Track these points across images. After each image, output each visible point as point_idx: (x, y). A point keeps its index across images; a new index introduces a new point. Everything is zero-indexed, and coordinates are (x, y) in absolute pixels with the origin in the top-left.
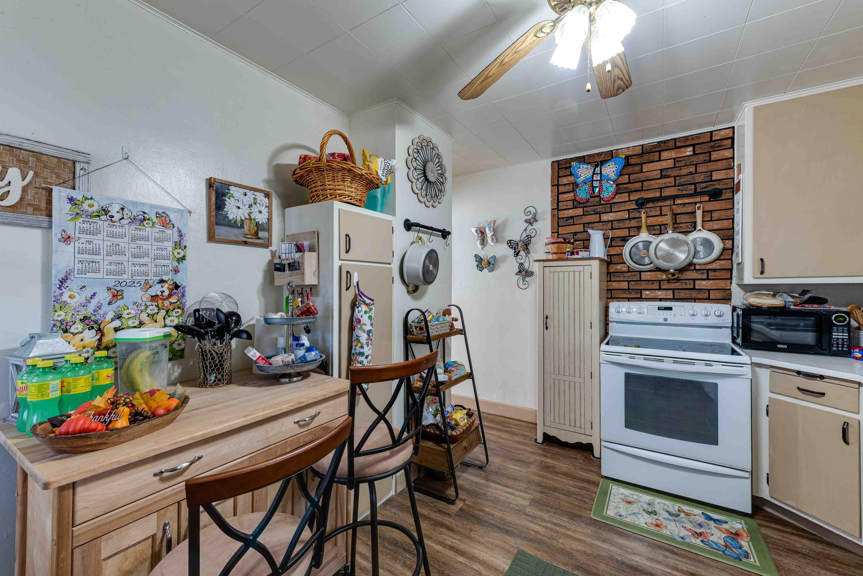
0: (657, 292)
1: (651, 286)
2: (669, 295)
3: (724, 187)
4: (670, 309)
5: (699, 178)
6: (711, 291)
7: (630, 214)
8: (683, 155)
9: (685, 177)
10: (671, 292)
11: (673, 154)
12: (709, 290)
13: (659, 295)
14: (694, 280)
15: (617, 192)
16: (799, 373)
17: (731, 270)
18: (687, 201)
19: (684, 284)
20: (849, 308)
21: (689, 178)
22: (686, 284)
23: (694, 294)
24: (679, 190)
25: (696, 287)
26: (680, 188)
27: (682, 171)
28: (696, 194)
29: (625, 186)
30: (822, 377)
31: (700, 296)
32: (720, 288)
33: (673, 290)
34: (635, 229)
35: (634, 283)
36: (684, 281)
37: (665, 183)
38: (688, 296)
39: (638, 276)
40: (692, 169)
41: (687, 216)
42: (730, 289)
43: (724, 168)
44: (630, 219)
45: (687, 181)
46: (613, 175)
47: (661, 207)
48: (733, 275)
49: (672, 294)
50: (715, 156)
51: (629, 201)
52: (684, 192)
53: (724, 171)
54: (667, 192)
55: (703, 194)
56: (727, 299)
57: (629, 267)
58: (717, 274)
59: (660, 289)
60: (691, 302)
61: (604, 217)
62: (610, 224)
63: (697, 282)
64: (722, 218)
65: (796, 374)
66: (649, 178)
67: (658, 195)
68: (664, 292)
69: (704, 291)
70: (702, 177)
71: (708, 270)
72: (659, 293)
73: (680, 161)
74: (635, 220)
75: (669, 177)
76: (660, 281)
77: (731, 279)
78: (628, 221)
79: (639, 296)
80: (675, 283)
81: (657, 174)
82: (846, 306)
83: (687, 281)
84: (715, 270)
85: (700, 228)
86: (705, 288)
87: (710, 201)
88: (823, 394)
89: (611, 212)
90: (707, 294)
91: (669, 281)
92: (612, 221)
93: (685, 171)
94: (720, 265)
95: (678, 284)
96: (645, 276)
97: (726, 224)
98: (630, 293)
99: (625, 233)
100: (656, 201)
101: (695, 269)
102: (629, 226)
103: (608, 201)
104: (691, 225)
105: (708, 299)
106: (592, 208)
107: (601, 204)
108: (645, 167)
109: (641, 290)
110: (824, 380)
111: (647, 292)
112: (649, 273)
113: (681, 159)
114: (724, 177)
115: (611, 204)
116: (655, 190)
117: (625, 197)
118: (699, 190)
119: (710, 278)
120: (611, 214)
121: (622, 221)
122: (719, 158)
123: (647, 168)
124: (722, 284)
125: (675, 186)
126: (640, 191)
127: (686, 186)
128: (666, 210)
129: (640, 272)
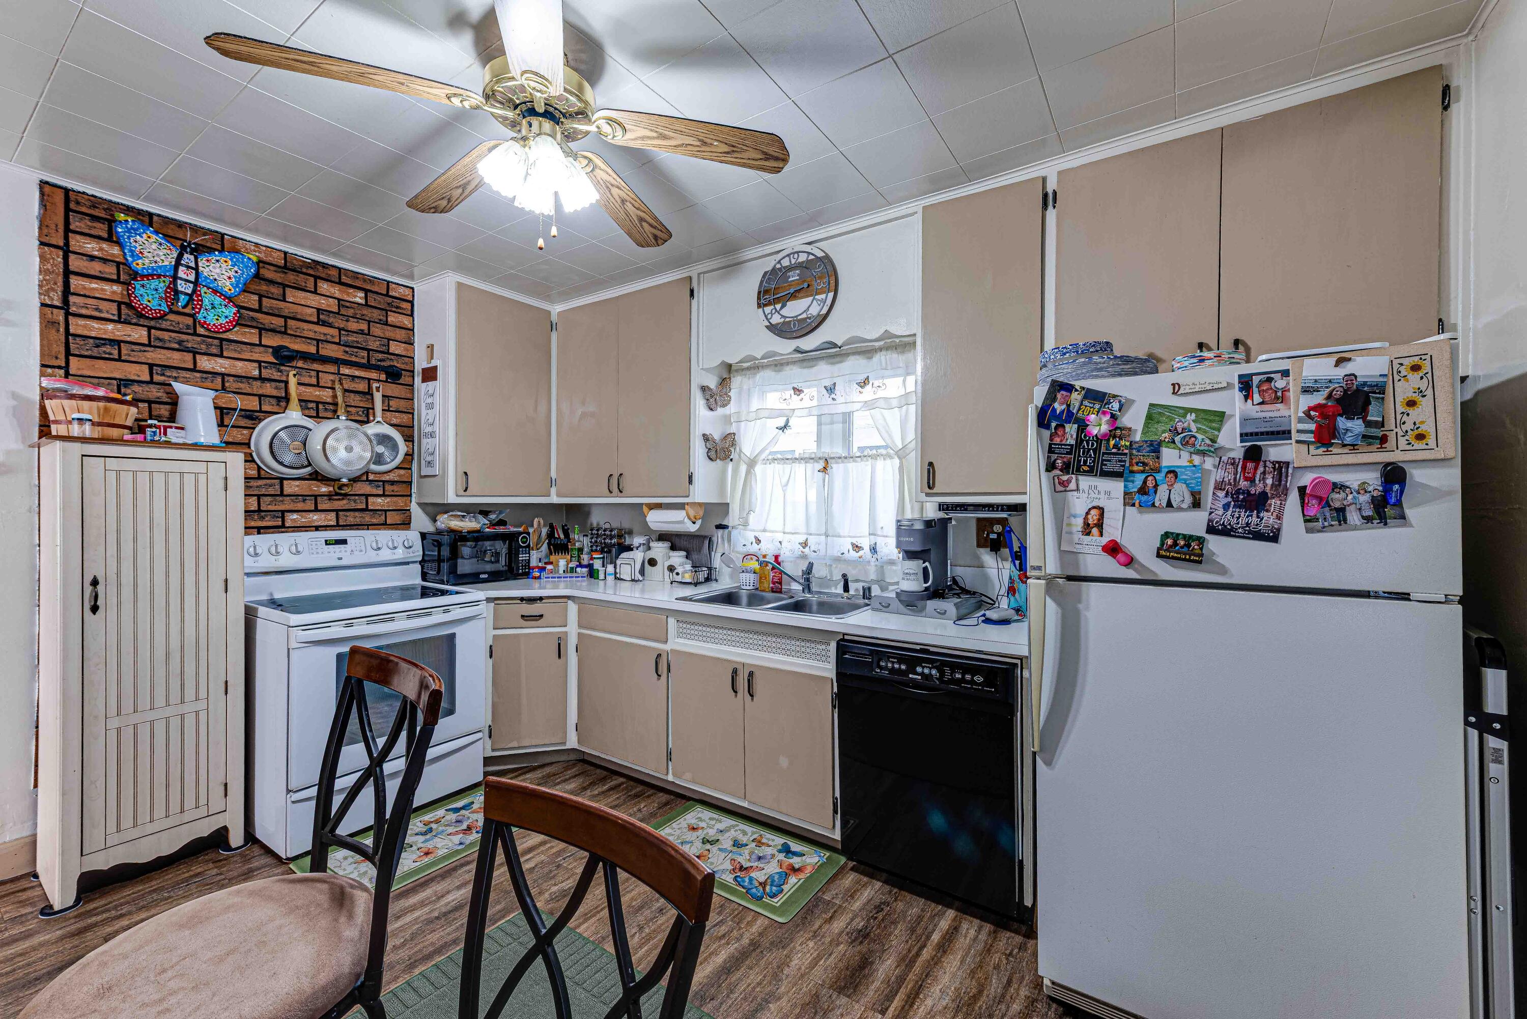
0: (311, 515)
1: (300, 506)
2: (330, 520)
3: (403, 367)
4: (344, 542)
5: (374, 344)
6: (388, 513)
7: (263, 370)
8: (351, 300)
9: (355, 335)
10: (333, 514)
11: (336, 291)
12: (386, 511)
13: (313, 521)
14: (367, 496)
15: (239, 322)
16: (522, 599)
17: (410, 483)
18: (357, 373)
19: (352, 502)
20: (523, 528)
21: (360, 338)
22: (355, 501)
23: (367, 518)
24: (347, 352)
25: (370, 507)
26: (347, 349)
27: (349, 324)
28: (368, 366)
29: (251, 313)
30: (541, 599)
31: (375, 521)
32: (399, 508)
33: (337, 511)
34: (274, 401)
35: (269, 499)
36: (353, 498)
37: (325, 334)
38: (358, 520)
39: (278, 487)
40: (364, 326)
41: (358, 397)
42: (409, 510)
43: (404, 340)
44: (261, 379)
45: (357, 342)
46: (228, 284)
47: (318, 372)
48: (413, 491)
49: (335, 519)
50: (392, 318)
51: (260, 345)
52: (353, 359)
53: (403, 345)
54: (329, 351)
55: (377, 368)
56: (405, 524)
57: (259, 468)
58: (395, 488)
59: (316, 510)
60: (363, 529)
61: (205, 363)
62: (219, 379)
63: (371, 499)
64: (400, 410)
65: (519, 602)
66: (299, 317)
67: (313, 350)
68: (323, 515)
69: (380, 513)
70: (378, 343)
71: (384, 482)
72: (315, 518)
73: (347, 307)
74: (273, 384)
75: (330, 326)
76: (316, 496)
77: (410, 495)
78: (259, 383)
79: (280, 523)
80: (339, 499)
81: (311, 314)
82: (520, 527)
83: (357, 498)
84: (392, 483)
85: (379, 419)
86: (380, 508)
87: (386, 381)
88: (541, 616)
89: (221, 356)
90: (383, 517)
91: (330, 496)
92: (223, 375)
93: (353, 325)
94: (399, 476)
95: (345, 502)
96: (291, 487)
97: (404, 419)
98: (262, 518)
99: (252, 404)
100: (310, 359)
101: (367, 480)
102: (260, 392)
103: (218, 332)
104: (363, 412)
105: (384, 525)
106: (173, 335)
107: (195, 334)
108: (291, 296)
109: (283, 512)
110: (544, 601)
111: (295, 516)
112: (297, 483)
113: (348, 304)
114: (403, 353)
115: (222, 340)
116: (309, 341)
117: (252, 336)
118: (373, 362)
119: (387, 493)
120: (220, 361)
121: (244, 380)
122: (398, 324)
123: (293, 296)
124: (400, 502)
125: (339, 344)
126: (280, 332)
127: (356, 350)
128: (326, 379)
129: (282, 480)
